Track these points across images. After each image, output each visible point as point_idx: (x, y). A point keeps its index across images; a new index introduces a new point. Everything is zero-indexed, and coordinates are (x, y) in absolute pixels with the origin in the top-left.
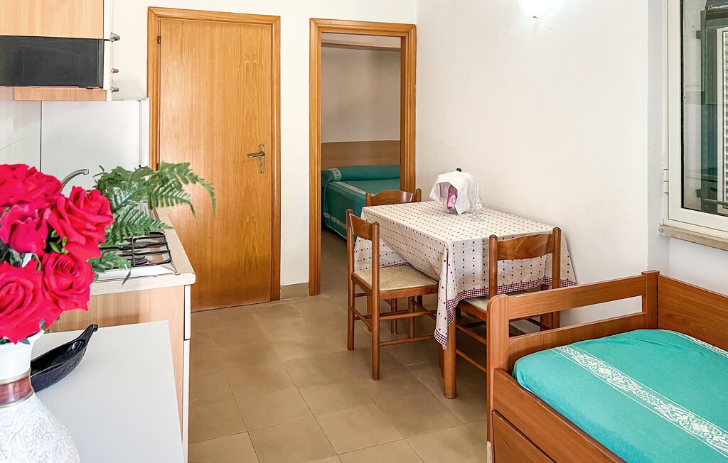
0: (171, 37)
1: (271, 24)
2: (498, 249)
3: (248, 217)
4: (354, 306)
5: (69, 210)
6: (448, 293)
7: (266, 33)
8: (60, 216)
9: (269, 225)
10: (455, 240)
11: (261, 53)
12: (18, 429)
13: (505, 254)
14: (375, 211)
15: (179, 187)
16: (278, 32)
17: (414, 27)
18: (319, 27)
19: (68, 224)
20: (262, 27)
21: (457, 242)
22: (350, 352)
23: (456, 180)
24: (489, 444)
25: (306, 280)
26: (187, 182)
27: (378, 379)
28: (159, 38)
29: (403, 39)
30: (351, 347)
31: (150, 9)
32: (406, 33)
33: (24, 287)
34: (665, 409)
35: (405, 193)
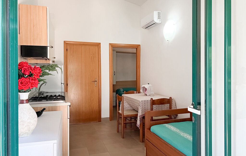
0: (70, 49)
1: (98, 45)
2: (153, 102)
3: (92, 99)
4: (119, 120)
5: (34, 69)
6: (140, 114)
7: (97, 48)
8: (32, 70)
9: (98, 101)
10: (142, 100)
11: (95, 54)
12: (26, 107)
13: (155, 103)
14: (126, 96)
15: (55, 68)
16: (100, 47)
17: (140, 45)
18: (112, 46)
19: (33, 72)
20: (95, 46)
21: (143, 101)
22: (118, 133)
23: (147, 86)
24: (145, 148)
25: (109, 116)
26: (56, 67)
27: (123, 138)
28: (67, 49)
29: (137, 49)
30: (118, 132)
31: (64, 41)
32: (137, 47)
33: (26, 81)
34: (182, 134)
35: (135, 91)
